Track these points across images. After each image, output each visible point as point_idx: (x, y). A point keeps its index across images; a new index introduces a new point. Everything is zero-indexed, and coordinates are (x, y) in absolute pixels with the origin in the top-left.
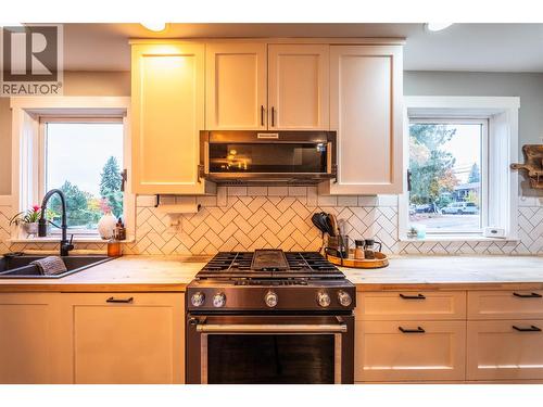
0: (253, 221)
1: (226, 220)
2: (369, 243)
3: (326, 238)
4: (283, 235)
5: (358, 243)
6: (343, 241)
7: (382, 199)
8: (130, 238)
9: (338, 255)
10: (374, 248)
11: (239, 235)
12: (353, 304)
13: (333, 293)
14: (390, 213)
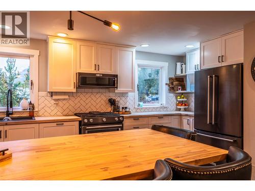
0: (87, 102)
1: (76, 102)
2: (126, 108)
3: (112, 107)
4: (98, 107)
5: (123, 108)
6: (118, 107)
7: (130, 94)
8: (36, 109)
9: (117, 111)
10: (128, 110)
11: (81, 107)
12: (123, 120)
13: (119, 117)
14: (132, 99)
